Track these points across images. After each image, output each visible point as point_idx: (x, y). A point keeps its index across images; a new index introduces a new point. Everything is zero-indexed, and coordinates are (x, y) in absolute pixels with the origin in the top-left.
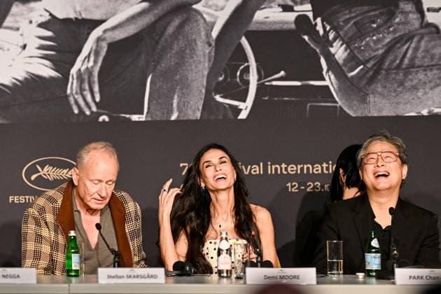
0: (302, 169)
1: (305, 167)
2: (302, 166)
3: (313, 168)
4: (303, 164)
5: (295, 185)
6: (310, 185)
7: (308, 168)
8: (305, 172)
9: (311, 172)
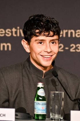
0: (67, 33)
1: (69, 32)
2: (67, 31)
3: (75, 33)
4: (68, 30)
5: (61, 46)
6: (73, 47)
7: (71, 33)
8: (69, 36)
9: (74, 36)
